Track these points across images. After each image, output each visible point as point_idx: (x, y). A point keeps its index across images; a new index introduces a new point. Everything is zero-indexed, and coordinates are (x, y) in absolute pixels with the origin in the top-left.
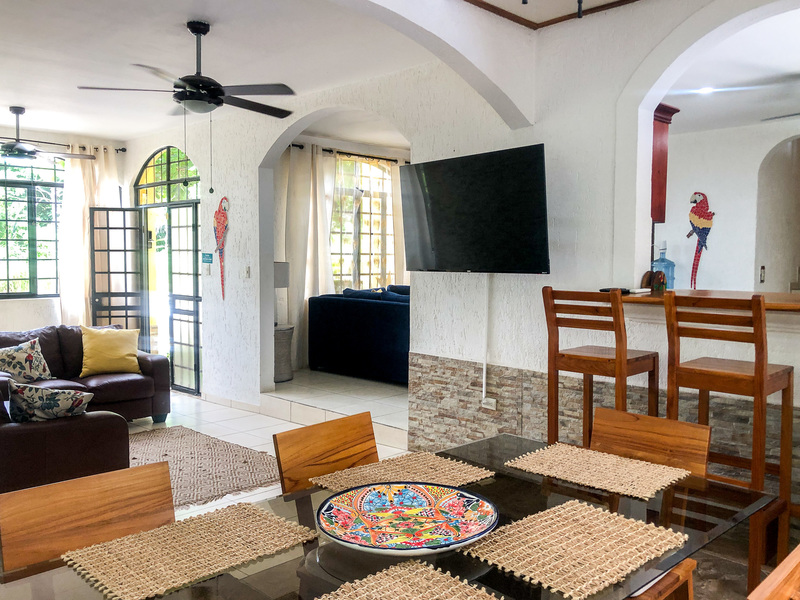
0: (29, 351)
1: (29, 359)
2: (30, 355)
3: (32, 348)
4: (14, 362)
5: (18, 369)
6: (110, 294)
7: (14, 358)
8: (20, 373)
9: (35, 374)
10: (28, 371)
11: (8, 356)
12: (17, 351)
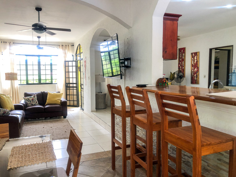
0: (33, 98)
1: (33, 100)
2: (33, 99)
3: (34, 97)
4: (29, 100)
5: (30, 102)
6: (70, 83)
7: (29, 99)
8: (30, 103)
9: (34, 104)
10: (32, 103)
11: (28, 99)
12: (30, 98)
